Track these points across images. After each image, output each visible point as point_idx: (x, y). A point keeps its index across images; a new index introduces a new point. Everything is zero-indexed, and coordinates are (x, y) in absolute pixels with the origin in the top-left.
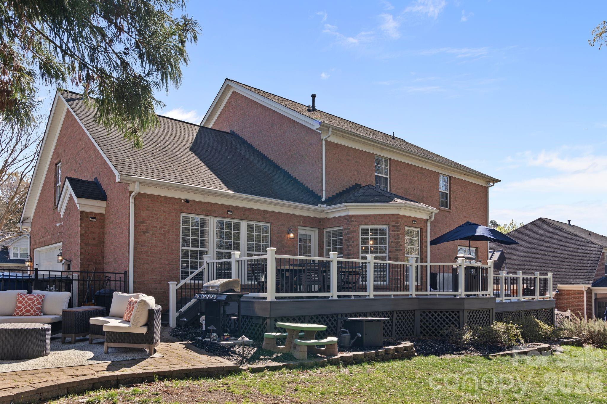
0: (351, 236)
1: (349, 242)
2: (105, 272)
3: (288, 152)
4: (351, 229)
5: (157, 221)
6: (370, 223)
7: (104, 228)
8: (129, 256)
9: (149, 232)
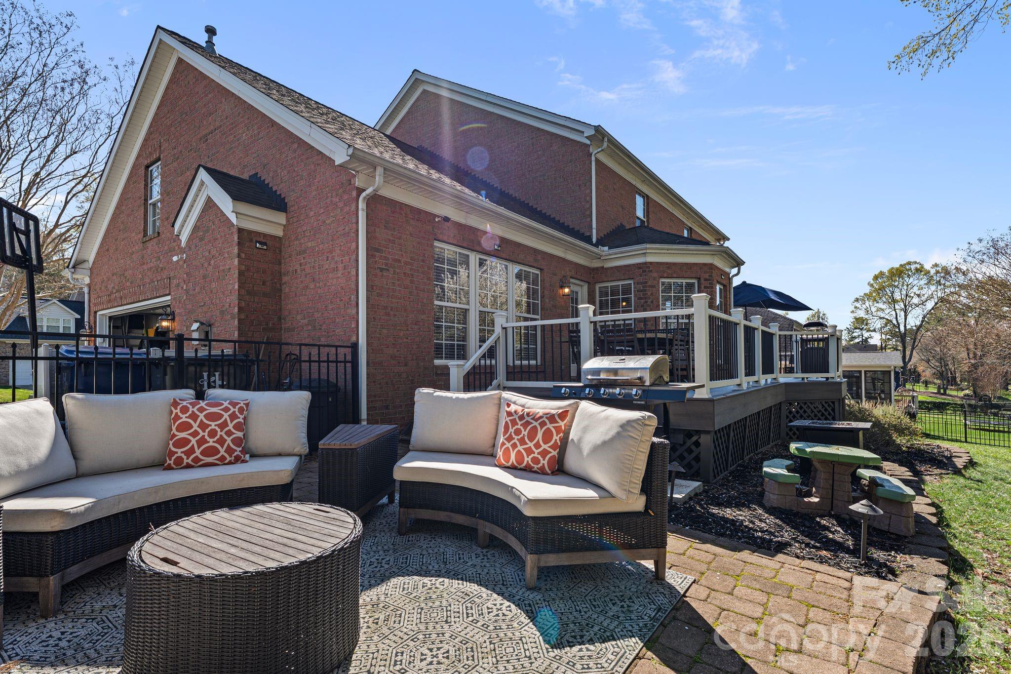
0: (649, 293)
1: (646, 302)
2: (283, 341)
3: (527, 173)
4: (649, 283)
5: (401, 250)
6: (675, 275)
7: (280, 263)
8: (358, 313)
9: (388, 270)
